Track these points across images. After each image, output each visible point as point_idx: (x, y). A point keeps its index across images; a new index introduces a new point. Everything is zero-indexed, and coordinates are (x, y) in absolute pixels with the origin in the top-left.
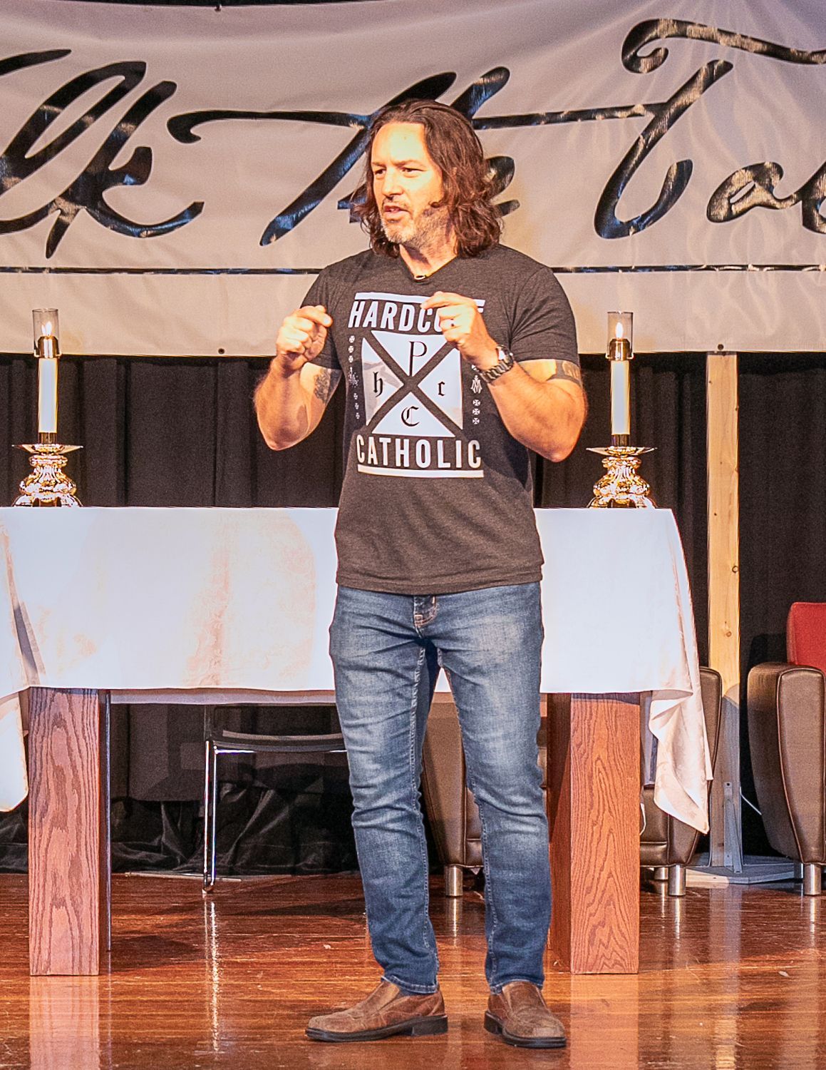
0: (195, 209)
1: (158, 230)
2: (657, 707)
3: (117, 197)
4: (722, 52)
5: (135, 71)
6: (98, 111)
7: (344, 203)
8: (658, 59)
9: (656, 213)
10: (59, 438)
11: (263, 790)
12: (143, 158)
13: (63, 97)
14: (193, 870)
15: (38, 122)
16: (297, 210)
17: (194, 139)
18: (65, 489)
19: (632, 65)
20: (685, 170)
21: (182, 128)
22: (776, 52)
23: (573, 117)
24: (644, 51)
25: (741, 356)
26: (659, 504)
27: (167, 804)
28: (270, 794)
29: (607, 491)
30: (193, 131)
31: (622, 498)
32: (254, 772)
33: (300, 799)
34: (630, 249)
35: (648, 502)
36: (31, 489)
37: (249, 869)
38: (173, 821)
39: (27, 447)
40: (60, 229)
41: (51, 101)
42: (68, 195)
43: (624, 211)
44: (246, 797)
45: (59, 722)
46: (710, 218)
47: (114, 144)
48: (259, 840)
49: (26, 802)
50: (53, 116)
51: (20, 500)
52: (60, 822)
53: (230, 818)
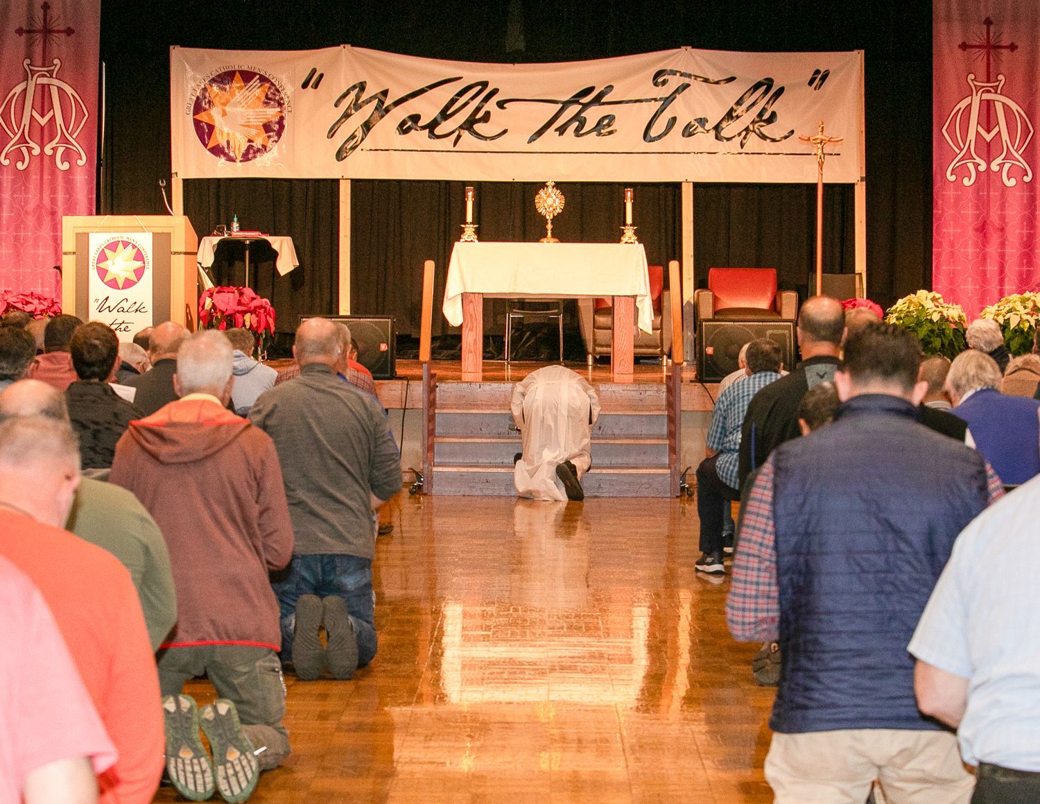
0: (505, 132)
1: (492, 138)
2: (638, 299)
3: (478, 127)
4: (687, 80)
5: (485, 84)
6: (473, 98)
7: (556, 130)
8: (664, 83)
9: (665, 133)
10: (473, 223)
11: (525, 332)
12: (488, 114)
13: (461, 94)
14: (501, 359)
15: (453, 102)
16: (540, 133)
17: (505, 108)
18: (474, 237)
19: (656, 84)
20: (674, 119)
21: (501, 105)
22: (706, 80)
23: (636, 101)
24: (660, 80)
25: (694, 183)
26: (639, 243)
27: (492, 336)
28: (528, 334)
29: (624, 239)
30: (505, 105)
31: (630, 241)
32: (523, 325)
33: (539, 335)
34: (655, 146)
35: (637, 242)
36: (465, 237)
37: (520, 359)
38: (494, 343)
39: (463, 226)
40: (459, 137)
41: (456, 95)
42: (461, 127)
43: (654, 133)
44: (520, 335)
45: (471, 302)
46: (683, 136)
47: (478, 109)
48: (524, 349)
49: (462, 325)
50: (457, 100)
51: (461, 240)
52: (471, 330)
53: (515, 341)
